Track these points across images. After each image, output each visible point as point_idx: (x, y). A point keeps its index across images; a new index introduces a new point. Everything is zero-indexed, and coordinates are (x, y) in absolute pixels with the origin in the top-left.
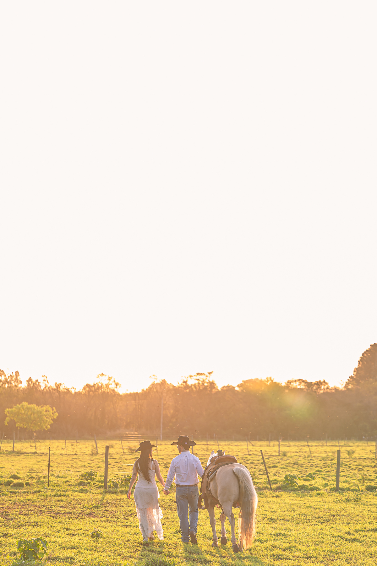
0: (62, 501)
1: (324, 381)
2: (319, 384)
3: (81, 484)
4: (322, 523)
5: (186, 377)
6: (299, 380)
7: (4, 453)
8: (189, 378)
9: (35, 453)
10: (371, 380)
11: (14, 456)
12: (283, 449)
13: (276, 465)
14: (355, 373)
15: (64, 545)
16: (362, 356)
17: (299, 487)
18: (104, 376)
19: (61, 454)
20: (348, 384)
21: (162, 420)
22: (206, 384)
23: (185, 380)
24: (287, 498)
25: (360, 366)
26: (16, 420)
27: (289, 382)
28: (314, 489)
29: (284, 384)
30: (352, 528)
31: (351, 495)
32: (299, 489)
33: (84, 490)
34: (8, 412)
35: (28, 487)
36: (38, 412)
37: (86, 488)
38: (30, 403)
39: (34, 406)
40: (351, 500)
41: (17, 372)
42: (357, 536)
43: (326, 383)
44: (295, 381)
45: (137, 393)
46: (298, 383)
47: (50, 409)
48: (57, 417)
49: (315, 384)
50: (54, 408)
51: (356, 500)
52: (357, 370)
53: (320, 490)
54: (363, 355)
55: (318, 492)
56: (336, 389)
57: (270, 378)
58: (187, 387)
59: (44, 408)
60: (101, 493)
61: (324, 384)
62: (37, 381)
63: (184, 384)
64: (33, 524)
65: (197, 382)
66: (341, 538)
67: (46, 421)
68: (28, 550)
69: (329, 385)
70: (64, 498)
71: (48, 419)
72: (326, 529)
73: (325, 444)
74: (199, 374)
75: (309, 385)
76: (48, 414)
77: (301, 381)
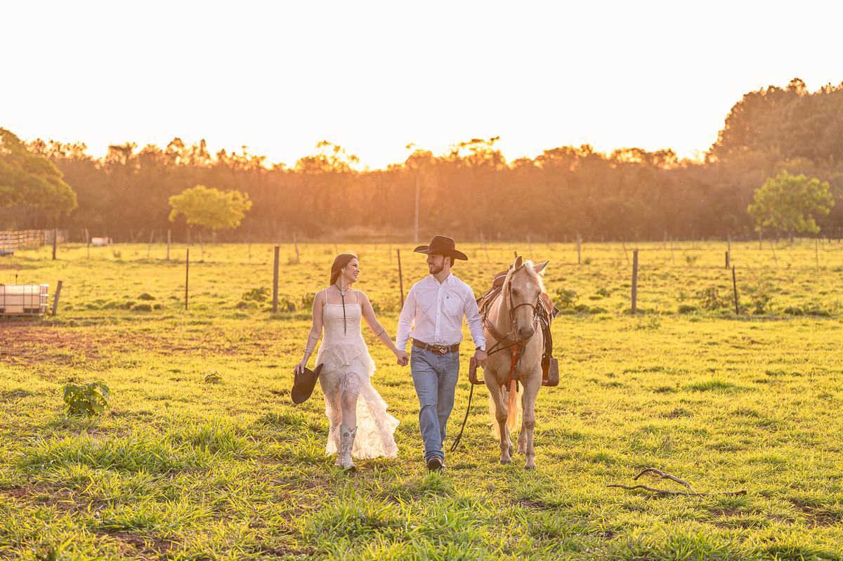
0: (196, 331)
1: (670, 151)
2: (662, 155)
3: (240, 306)
4: (580, 361)
5: (456, 145)
6: (633, 149)
7: (153, 263)
8: (461, 148)
9: (202, 262)
10: (745, 148)
11: (169, 266)
13: (565, 277)
14: (721, 139)
15: (151, 394)
16: (730, 112)
17: (576, 308)
18: (327, 145)
19: (242, 264)
20: (708, 155)
21: (417, 213)
22: (487, 157)
23: (455, 151)
25: (728, 127)
26: (186, 214)
27: (618, 152)
28: (597, 311)
29: (608, 157)
30: (620, 368)
32: (575, 311)
33: (241, 316)
34: (175, 201)
35: (158, 311)
36: (220, 200)
37: (246, 312)
38: (208, 187)
39: (214, 191)
40: (644, 328)
41: (203, 141)
42: (621, 379)
43: (673, 154)
44: (628, 151)
45: (379, 172)
46: (630, 154)
47: (239, 195)
48: (252, 207)
49: (656, 155)
50: (246, 194)
51: (661, 326)
52: (724, 134)
53: (606, 312)
54: (732, 110)
55: (602, 315)
56: (689, 163)
57: (588, 146)
58: (458, 161)
59: (231, 195)
60: (265, 320)
61: (669, 154)
62: (234, 154)
63: (454, 156)
64: (129, 365)
65: (473, 153)
66: (596, 382)
67: (234, 214)
68: (78, 401)
69: (677, 156)
70: (201, 327)
71: (236, 212)
73: (663, 247)
74: (474, 141)
75: (647, 156)
76: (236, 203)
77: (636, 151)
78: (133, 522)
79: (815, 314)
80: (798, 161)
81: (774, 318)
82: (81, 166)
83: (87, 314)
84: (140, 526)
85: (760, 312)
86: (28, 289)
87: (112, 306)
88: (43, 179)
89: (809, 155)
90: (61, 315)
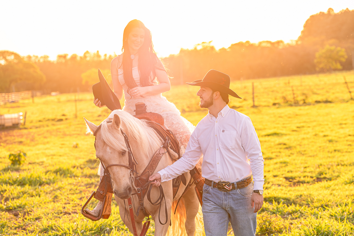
1: (281, 41)
2: (278, 42)
5: (196, 45)
8: (198, 46)
20: (297, 41)
22: (208, 48)
23: (195, 47)
25: (304, 29)
26: (89, 81)
27: (261, 43)
29: (257, 45)
35: (66, 121)
43: (283, 42)
46: (266, 43)
49: (276, 43)
51: (262, 112)
52: (302, 32)
54: (305, 22)
58: (197, 51)
63: (195, 49)
65: (203, 47)
74: (203, 43)
75: (272, 44)
77: (268, 42)
78: (18, 206)
82: (46, 64)
83: (38, 124)
84: (20, 207)
87: (48, 120)
90: (28, 125)
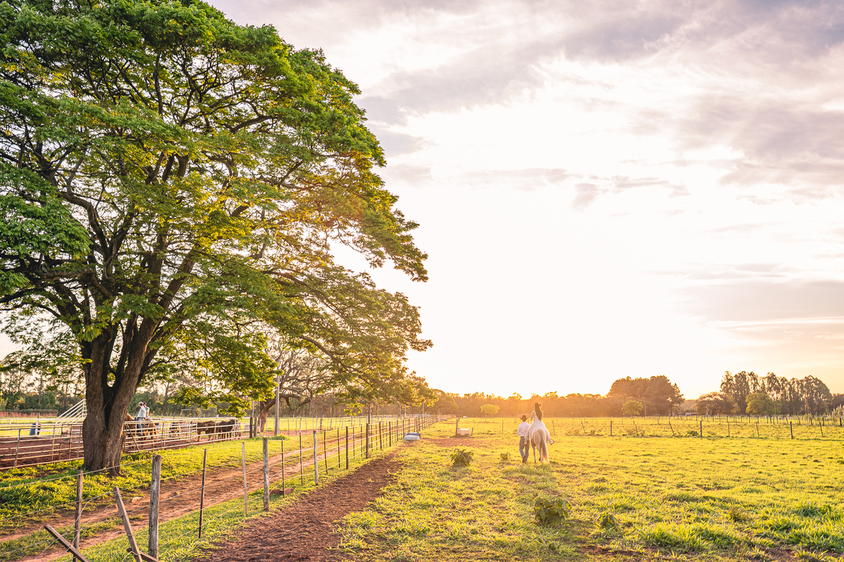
2: (597, 396)
4: (608, 448)
11: (487, 423)
12: (586, 421)
14: (610, 391)
16: (613, 385)
17: (596, 435)
18: (515, 393)
20: (607, 395)
24: (592, 439)
25: (612, 389)
26: (485, 410)
28: (602, 435)
30: (621, 450)
31: (618, 438)
34: (482, 407)
36: (493, 407)
38: (490, 404)
42: (623, 453)
43: (599, 395)
48: (500, 409)
49: (595, 396)
50: (499, 406)
51: (620, 439)
53: (605, 436)
56: (604, 398)
59: (495, 406)
62: (490, 395)
72: (610, 450)
76: (497, 408)
79: (657, 436)
80: (631, 397)
81: (647, 437)
82: (458, 399)
83: (479, 435)
85: (642, 436)
86: (466, 429)
87: (483, 433)
88: (450, 402)
89: (634, 396)
90: (473, 435)
